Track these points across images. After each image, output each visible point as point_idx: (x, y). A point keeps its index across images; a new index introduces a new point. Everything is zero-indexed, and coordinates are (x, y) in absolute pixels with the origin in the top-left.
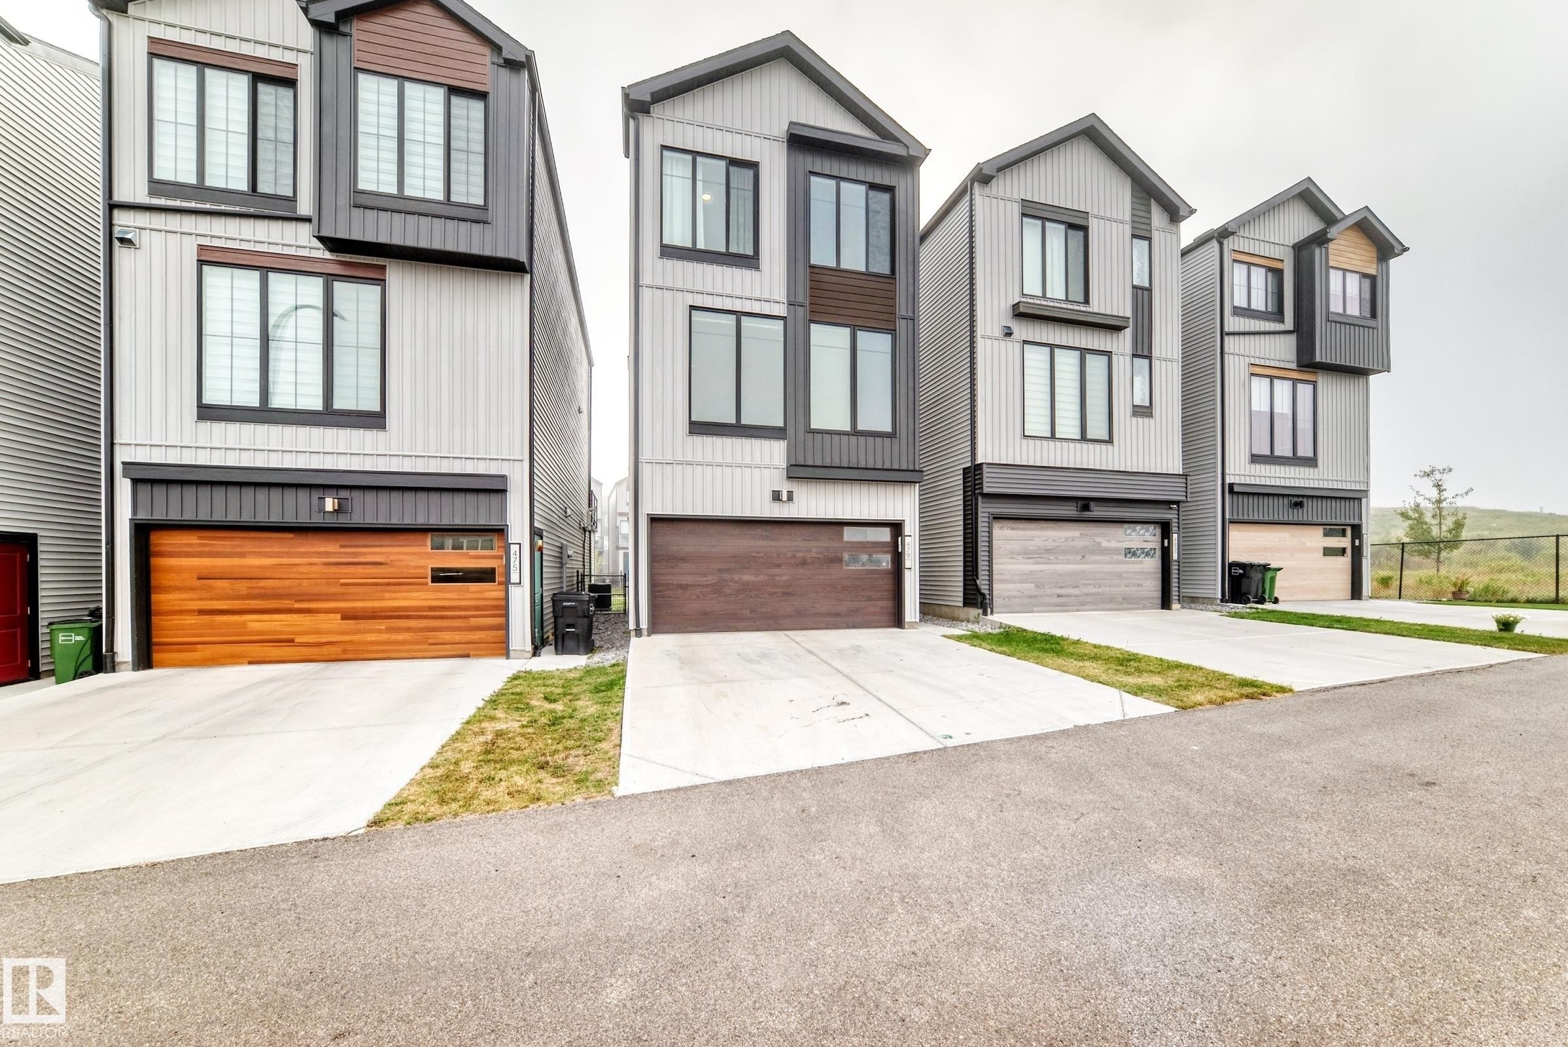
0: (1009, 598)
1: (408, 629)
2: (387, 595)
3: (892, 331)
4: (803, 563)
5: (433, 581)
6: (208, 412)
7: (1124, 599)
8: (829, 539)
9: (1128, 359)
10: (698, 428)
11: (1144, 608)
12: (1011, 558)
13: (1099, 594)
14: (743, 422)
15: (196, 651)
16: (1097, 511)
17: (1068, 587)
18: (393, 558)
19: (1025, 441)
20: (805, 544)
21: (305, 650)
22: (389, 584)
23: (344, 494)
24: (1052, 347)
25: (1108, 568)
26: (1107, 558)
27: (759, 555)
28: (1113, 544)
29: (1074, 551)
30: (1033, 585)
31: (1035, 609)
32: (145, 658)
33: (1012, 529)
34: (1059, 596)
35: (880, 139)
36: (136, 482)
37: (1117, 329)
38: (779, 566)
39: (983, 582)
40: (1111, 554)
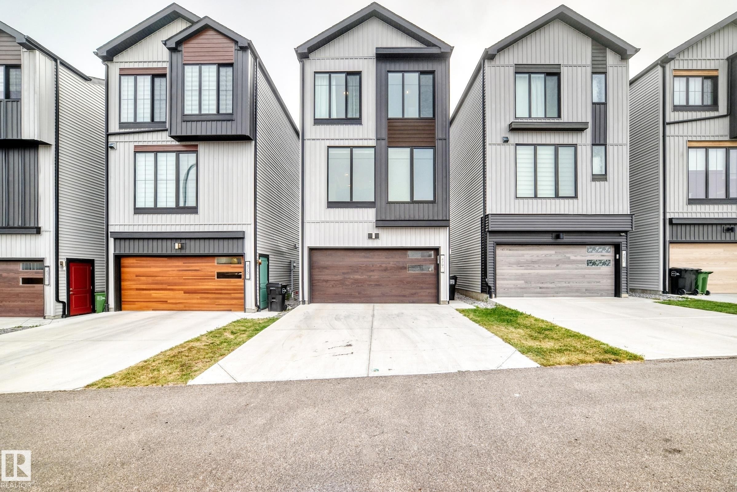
0: (508, 288)
1: (207, 298)
2: (200, 283)
3: (434, 147)
4: (386, 270)
5: (218, 278)
6: (138, 211)
7: (586, 290)
8: (400, 257)
9: (589, 148)
10: (331, 205)
11: (601, 296)
12: (509, 266)
13: (568, 287)
14: (354, 200)
15: (135, 304)
16: (566, 239)
17: (546, 283)
18: (202, 268)
19: (517, 201)
20: (386, 260)
21: (171, 305)
22: (201, 279)
23: (183, 241)
24: (535, 145)
25: (575, 272)
26: (574, 266)
27: (364, 266)
28: (579, 258)
29: (550, 262)
30: (523, 281)
31: (525, 295)
32: (119, 307)
33: (510, 250)
34: (540, 288)
35: (426, 47)
36: (115, 239)
37: (581, 130)
38: (373, 271)
39: (490, 280)
40: (577, 263)
